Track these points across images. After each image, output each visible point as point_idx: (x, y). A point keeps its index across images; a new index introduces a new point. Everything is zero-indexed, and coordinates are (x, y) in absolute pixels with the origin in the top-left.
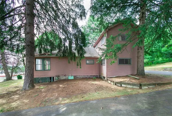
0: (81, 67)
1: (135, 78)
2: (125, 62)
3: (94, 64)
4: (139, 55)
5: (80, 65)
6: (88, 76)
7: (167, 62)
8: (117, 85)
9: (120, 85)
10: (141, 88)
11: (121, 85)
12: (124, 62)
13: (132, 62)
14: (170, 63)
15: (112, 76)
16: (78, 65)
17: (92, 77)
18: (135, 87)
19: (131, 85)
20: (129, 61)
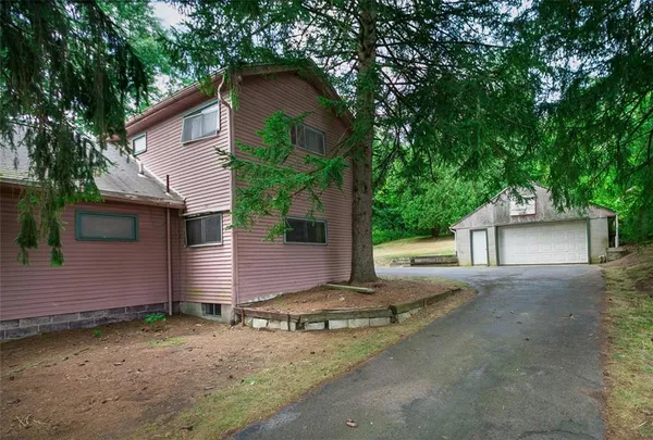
0: (57, 258)
1: (360, 292)
2: (306, 235)
3: (134, 239)
4: (359, 211)
5: (55, 241)
6: (94, 317)
7: (385, 241)
8: (306, 328)
9: (320, 326)
10: (394, 321)
11: (327, 325)
12: (302, 233)
13: (328, 236)
14: (391, 243)
15: (260, 295)
16: (28, 241)
17: (122, 317)
18: (376, 321)
19: (364, 315)
20: (318, 230)
